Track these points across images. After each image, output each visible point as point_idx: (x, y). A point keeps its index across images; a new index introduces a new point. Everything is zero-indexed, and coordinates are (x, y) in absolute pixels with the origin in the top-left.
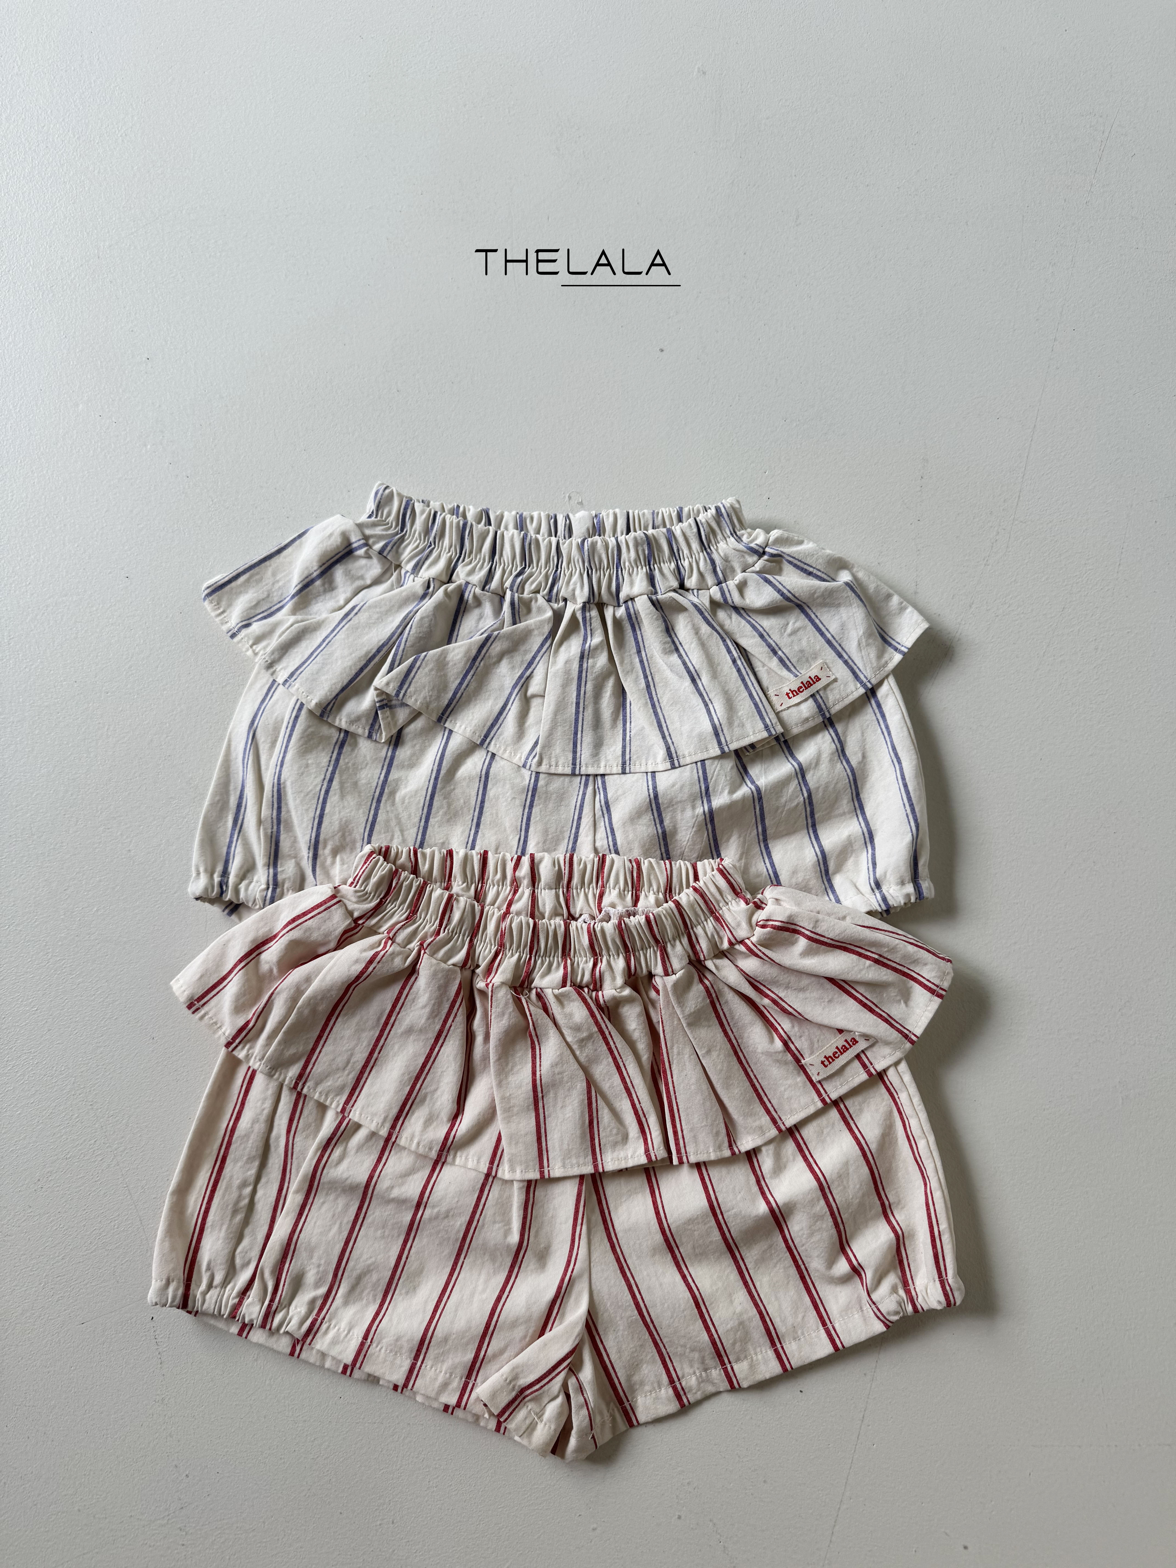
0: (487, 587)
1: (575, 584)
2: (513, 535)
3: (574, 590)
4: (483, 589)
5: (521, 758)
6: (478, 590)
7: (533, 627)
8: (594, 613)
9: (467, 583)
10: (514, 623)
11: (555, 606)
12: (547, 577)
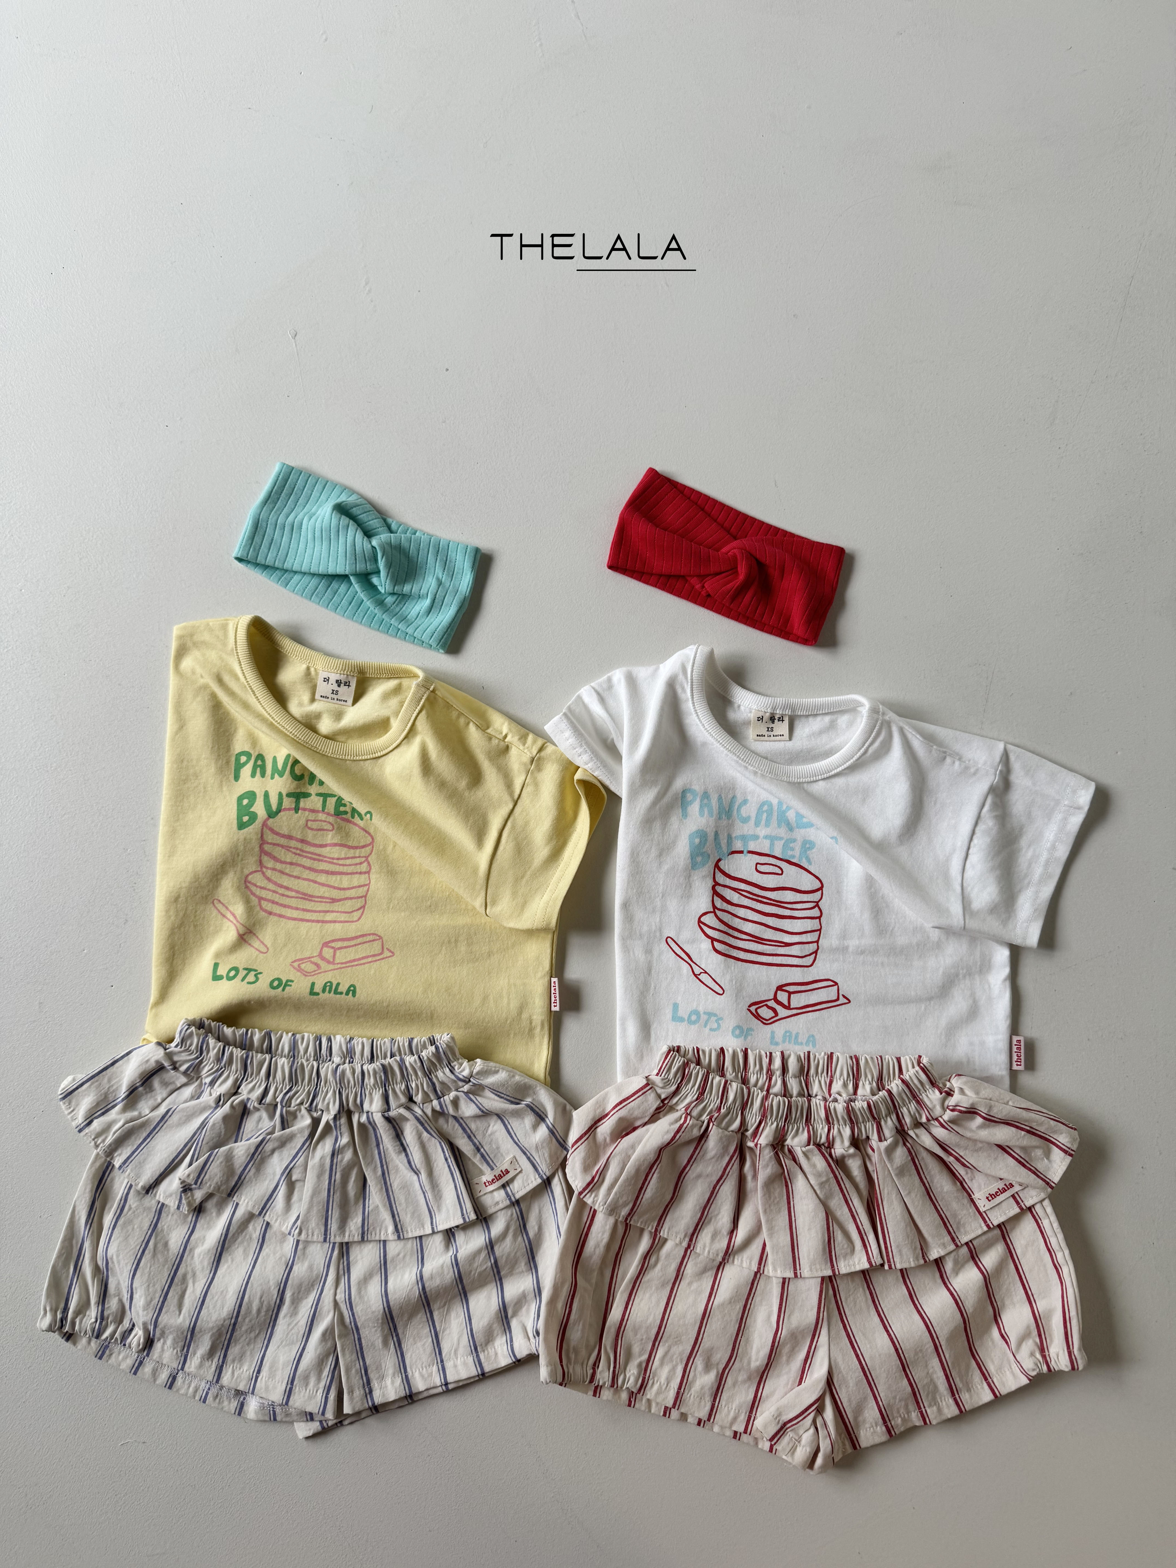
0: (263, 1101)
1: (329, 1100)
2: (284, 1063)
3: (328, 1104)
4: (260, 1104)
5: (287, 1226)
6: (256, 1105)
7: (296, 1132)
8: (343, 1120)
9: (248, 1099)
10: (283, 1129)
11: (315, 1115)
12: (309, 1093)
